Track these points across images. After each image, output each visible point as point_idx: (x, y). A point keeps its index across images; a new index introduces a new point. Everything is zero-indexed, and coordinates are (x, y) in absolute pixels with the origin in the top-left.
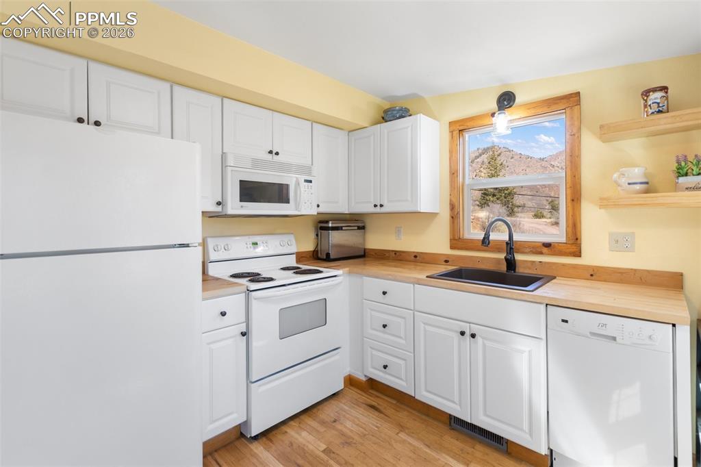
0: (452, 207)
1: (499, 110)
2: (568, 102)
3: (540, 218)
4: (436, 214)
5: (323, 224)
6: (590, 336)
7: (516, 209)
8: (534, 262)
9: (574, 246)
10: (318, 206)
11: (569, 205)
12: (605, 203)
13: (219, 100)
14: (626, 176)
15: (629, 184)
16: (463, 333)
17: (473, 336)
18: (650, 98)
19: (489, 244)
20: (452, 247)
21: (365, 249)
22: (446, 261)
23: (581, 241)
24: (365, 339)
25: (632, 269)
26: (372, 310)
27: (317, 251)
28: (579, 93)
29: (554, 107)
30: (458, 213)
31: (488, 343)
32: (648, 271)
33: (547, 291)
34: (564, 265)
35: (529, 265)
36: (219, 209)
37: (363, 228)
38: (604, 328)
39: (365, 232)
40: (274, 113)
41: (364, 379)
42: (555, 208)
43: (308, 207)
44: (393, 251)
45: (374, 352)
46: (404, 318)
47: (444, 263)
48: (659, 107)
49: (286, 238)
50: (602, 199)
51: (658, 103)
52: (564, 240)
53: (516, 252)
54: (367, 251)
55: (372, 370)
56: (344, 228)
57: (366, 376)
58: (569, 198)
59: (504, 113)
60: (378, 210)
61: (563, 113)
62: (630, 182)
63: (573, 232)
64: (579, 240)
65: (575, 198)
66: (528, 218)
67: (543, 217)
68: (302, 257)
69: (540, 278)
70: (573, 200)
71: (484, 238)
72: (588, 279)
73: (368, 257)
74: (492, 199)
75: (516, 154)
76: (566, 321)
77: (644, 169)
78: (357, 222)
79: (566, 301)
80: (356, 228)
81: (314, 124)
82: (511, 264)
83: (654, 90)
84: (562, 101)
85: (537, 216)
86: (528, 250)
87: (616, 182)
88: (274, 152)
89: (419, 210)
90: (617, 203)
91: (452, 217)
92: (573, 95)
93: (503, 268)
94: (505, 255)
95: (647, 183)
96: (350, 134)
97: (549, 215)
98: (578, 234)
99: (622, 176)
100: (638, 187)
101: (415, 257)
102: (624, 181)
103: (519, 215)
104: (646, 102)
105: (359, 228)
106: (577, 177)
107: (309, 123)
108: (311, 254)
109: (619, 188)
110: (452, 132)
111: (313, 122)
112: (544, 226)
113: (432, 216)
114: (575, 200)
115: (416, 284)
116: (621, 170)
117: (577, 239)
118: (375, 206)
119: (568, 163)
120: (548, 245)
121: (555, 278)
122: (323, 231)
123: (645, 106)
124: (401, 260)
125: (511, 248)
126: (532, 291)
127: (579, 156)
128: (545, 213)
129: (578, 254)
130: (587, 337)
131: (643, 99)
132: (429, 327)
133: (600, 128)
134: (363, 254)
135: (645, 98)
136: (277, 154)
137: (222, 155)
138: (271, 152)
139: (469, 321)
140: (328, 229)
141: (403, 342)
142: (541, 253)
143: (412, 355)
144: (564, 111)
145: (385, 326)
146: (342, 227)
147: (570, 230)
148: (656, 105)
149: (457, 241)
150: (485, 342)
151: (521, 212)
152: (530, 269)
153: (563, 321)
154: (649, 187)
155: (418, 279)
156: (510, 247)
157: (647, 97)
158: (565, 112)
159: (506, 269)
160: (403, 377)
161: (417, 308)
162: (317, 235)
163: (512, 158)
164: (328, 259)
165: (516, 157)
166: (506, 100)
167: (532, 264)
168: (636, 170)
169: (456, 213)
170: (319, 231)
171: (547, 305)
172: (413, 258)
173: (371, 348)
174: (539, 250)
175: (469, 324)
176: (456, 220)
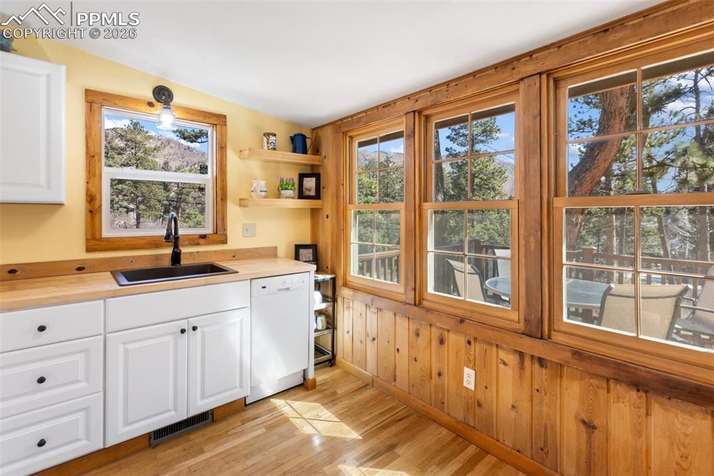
0: (91, 199)
2: (217, 120)
8: (192, 253)
9: (220, 235)
11: (220, 203)
12: (242, 203)
16: (183, 331)
17: (195, 328)
18: (270, 138)
20: (88, 250)
22: (81, 269)
23: (227, 231)
25: (255, 248)
28: (226, 116)
29: (208, 120)
30: (100, 206)
32: (263, 248)
34: (215, 252)
35: (188, 256)
38: (284, 284)
46: (85, 351)
47: (78, 272)
48: (274, 146)
50: (240, 200)
52: (210, 231)
58: (220, 197)
62: (261, 190)
63: (222, 225)
65: (224, 197)
70: (222, 200)
71: (168, 235)
72: (231, 260)
83: (272, 135)
84: (214, 117)
86: (186, 243)
89: (63, 201)
91: (91, 212)
92: (221, 116)
98: (226, 226)
104: (268, 140)
110: (90, 103)
117: (224, 230)
119: (219, 169)
120: (203, 237)
123: (268, 143)
129: (225, 242)
131: (266, 138)
132: (133, 344)
139: (184, 317)
142: (198, 244)
143: (101, 394)
145: (41, 380)
147: (220, 223)
149: (99, 242)
152: (189, 259)
153: (263, 287)
155: (114, 291)
159: (170, 264)
168: (260, 182)
169: (97, 207)
171: (251, 279)
174: (196, 241)
175: (186, 320)
176: (97, 214)
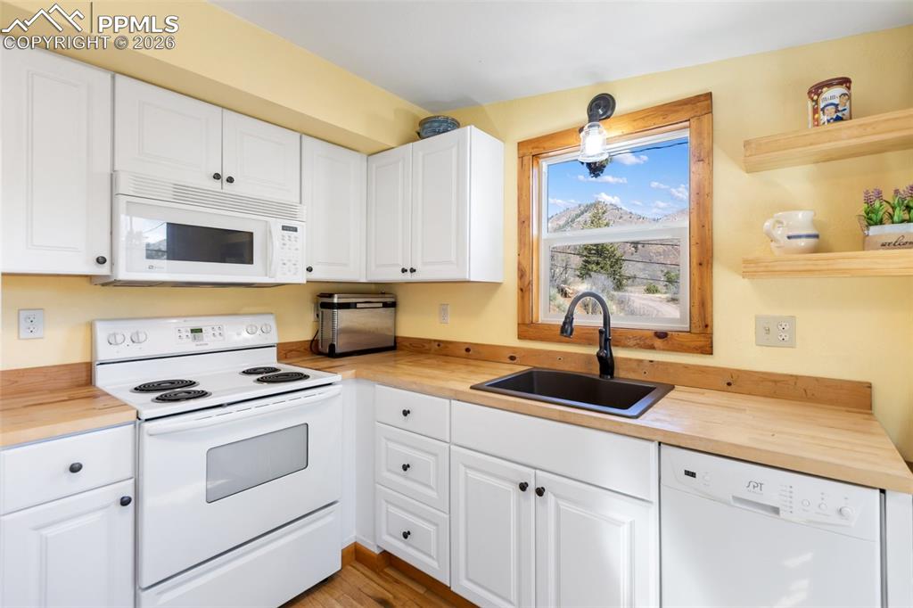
0: (522, 274)
1: (590, 121)
2: (693, 109)
3: (653, 293)
4: (499, 284)
5: (326, 299)
6: (732, 503)
7: (624, 282)
8: (641, 361)
9: (701, 335)
10: (310, 270)
11: (695, 271)
12: (752, 268)
13: (108, 76)
14: (785, 223)
15: (789, 237)
16: (523, 487)
17: (540, 492)
18: (823, 96)
19: (571, 333)
20: (521, 336)
21: (396, 338)
22: (512, 358)
23: (712, 329)
24: (378, 486)
25: (792, 376)
26: (388, 439)
27: (317, 341)
28: (711, 94)
29: (673, 117)
30: (530, 283)
31: (564, 505)
32: (817, 379)
33: (659, 416)
34: (686, 367)
35: (634, 365)
36: (103, 270)
37: (393, 305)
38: (758, 489)
39: (395, 313)
40: (224, 110)
41: (377, 551)
42: (671, 281)
43: (290, 271)
44: (435, 341)
45: (392, 509)
46: (435, 455)
47: (510, 361)
48: (837, 111)
49: (259, 321)
50: (746, 262)
51: (836, 105)
52: (686, 326)
53: (616, 346)
54: (398, 341)
55: (387, 538)
56: (359, 306)
57: (378, 547)
58: (695, 261)
59: (599, 126)
60: (408, 277)
61: (685, 128)
62: (791, 234)
63: (700, 314)
64: (709, 328)
65: (704, 260)
66: (639, 292)
67: (657, 291)
68: (291, 351)
69: (652, 389)
70: (700, 264)
71: (565, 323)
72: (724, 391)
73: (402, 350)
74: (595, 268)
75: (626, 213)
76: (693, 475)
77: (813, 213)
78: (385, 296)
79: (692, 438)
80: (381, 305)
81: (304, 136)
82: (607, 364)
83: (829, 84)
84: (686, 107)
85: (649, 291)
86: (632, 342)
87: (768, 234)
88: (225, 177)
89: (467, 278)
90: (770, 269)
91: (522, 290)
92: (702, 98)
93: (595, 370)
94: (598, 349)
95: (816, 236)
96: (370, 158)
97: (664, 290)
98: (709, 319)
99: (777, 225)
100: (803, 243)
101: (468, 350)
102: (780, 233)
103: (629, 288)
104: (817, 104)
105: (386, 305)
106: (706, 226)
107: (298, 135)
108: (308, 346)
109: (773, 244)
110: (521, 158)
111: (303, 133)
112: (658, 303)
113: (492, 287)
114: (705, 264)
115: (454, 399)
116: (775, 215)
117: (707, 326)
118: (404, 271)
119: (694, 205)
120: (662, 335)
121: (672, 388)
122: (324, 310)
123: (815, 111)
124: (447, 355)
125: (607, 340)
126: (637, 417)
127: (710, 195)
128: (660, 286)
129: (708, 350)
130: (728, 504)
131: (812, 99)
132: (474, 473)
133: (744, 146)
134: (393, 344)
135: (815, 97)
136: (230, 180)
137: (112, 174)
138: (217, 177)
139: (534, 464)
140: (332, 306)
141: (433, 494)
142: (652, 347)
143: (447, 516)
144: (687, 123)
145: (406, 467)
146: (356, 303)
147: (696, 311)
148: (832, 109)
149: (528, 328)
150: (560, 502)
151: (632, 286)
152: (634, 371)
153: (687, 473)
154: (819, 243)
155: (457, 392)
156: (606, 337)
157: (819, 95)
158: (690, 127)
159: (598, 373)
160: (433, 553)
161: (454, 440)
162: (318, 315)
163: (621, 218)
164: (332, 353)
165: (625, 217)
166: (602, 107)
167: (638, 365)
168: (800, 215)
169: (526, 283)
170: (321, 310)
171: (660, 443)
172: (464, 352)
173: (386, 501)
174: (649, 342)
175: (534, 471)
176: (527, 293)
